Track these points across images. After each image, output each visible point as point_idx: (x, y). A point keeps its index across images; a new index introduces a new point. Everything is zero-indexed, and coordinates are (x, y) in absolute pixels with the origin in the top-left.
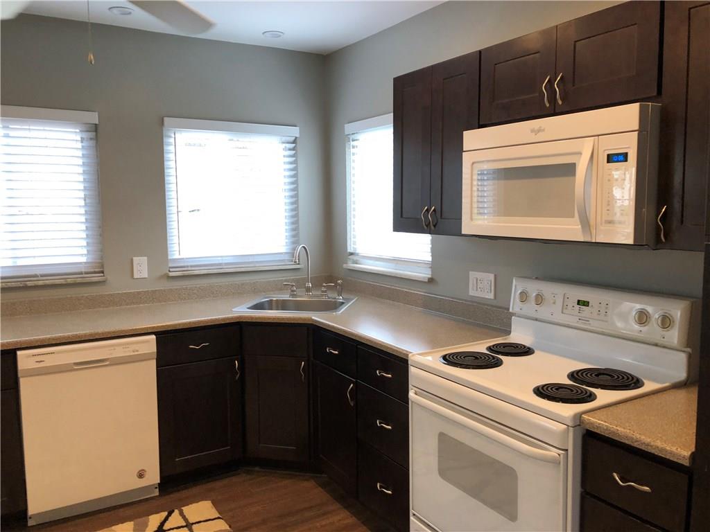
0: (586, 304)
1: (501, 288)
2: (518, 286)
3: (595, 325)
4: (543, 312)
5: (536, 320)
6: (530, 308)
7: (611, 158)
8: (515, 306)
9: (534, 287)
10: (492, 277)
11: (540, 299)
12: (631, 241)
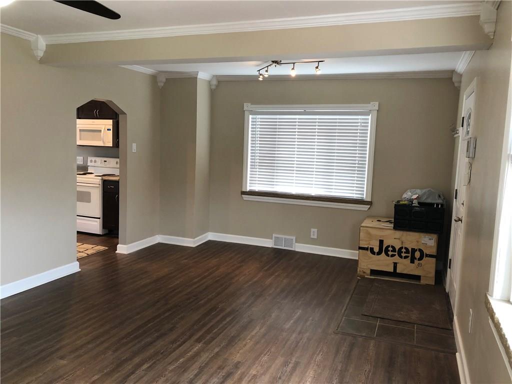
0: (106, 161)
1: (85, 161)
2: (89, 159)
3: (108, 166)
4: (96, 164)
5: (95, 167)
6: (93, 164)
7: (108, 130)
8: (89, 164)
9: (93, 159)
10: (82, 158)
11: (95, 162)
12: (112, 146)
